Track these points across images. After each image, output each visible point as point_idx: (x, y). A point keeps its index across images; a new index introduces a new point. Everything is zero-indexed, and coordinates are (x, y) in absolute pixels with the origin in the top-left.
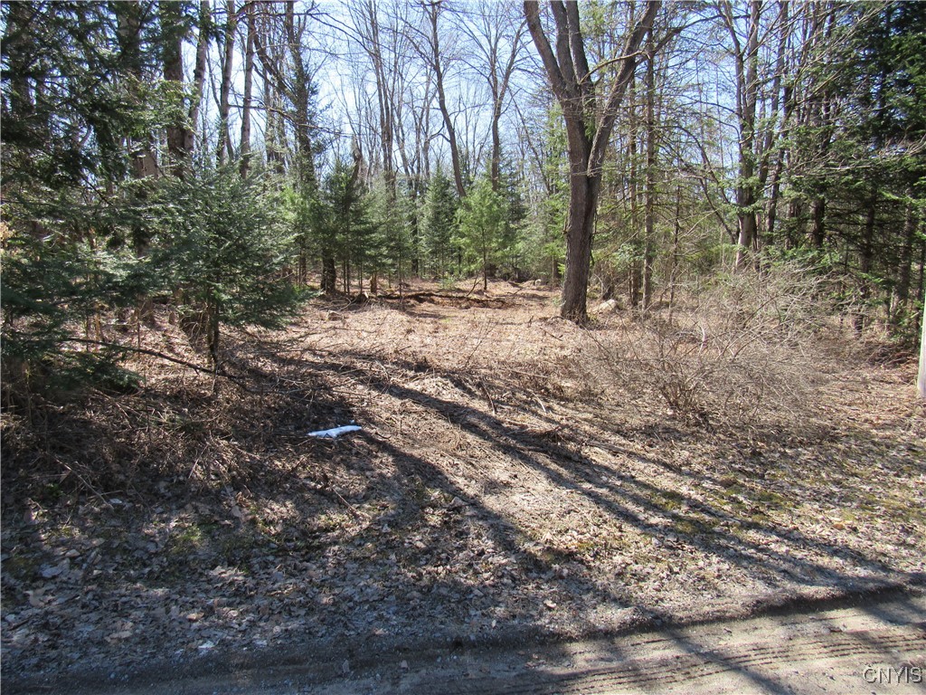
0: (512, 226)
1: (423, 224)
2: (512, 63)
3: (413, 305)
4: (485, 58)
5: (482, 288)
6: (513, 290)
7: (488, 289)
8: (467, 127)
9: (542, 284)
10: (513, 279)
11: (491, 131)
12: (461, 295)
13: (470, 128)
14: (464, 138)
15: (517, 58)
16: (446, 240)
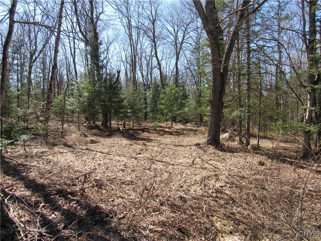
0: (183, 101)
1: (149, 101)
2: (183, 40)
3: (140, 133)
4: (173, 38)
5: (170, 126)
6: (183, 127)
7: (173, 126)
8: (166, 66)
9: (195, 124)
10: (183, 122)
11: (175, 67)
12: (161, 129)
13: (168, 66)
14: (165, 70)
15: (185, 38)
16: (156, 107)
